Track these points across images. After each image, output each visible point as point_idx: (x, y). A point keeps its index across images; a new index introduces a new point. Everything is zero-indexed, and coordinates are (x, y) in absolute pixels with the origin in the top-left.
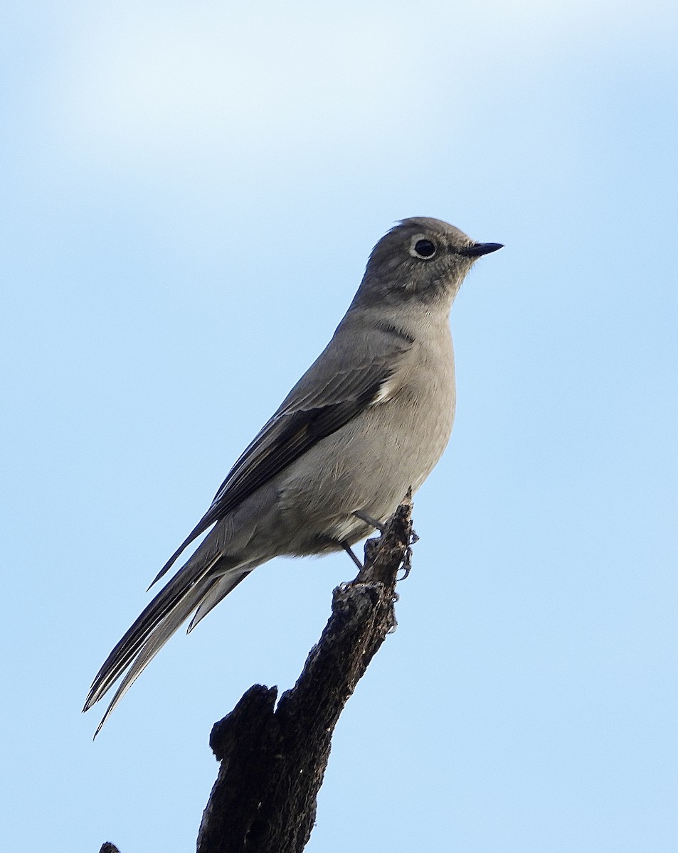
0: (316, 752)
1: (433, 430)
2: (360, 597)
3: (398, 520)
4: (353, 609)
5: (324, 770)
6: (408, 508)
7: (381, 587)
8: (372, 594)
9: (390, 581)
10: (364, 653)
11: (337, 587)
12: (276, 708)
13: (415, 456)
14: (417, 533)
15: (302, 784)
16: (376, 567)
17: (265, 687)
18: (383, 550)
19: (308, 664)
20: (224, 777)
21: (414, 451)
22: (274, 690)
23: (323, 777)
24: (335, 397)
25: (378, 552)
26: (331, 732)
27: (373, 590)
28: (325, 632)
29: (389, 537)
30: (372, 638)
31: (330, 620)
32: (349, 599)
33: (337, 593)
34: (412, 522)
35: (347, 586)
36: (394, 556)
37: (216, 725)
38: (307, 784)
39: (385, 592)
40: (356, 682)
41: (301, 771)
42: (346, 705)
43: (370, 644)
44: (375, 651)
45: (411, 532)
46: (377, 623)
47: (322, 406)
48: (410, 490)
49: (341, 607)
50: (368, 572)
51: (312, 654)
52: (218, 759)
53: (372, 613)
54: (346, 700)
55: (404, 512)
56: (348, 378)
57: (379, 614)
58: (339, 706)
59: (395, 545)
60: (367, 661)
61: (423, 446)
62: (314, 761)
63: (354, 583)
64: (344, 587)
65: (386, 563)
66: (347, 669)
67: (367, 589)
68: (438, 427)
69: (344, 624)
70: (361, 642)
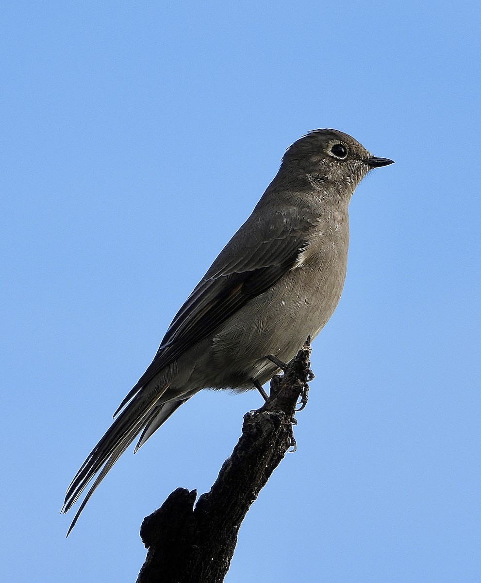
0: (224, 544)
1: (331, 293)
2: (265, 422)
3: (299, 362)
4: (260, 431)
5: (230, 559)
6: (307, 353)
7: (282, 415)
8: (275, 420)
9: (290, 410)
10: (267, 466)
11: (248, 413)
12: (194, 507)
13: (318, 313)
14: (313, 372)
15: (212, 570)
16: (279, 398)
17: (186, 491)
18: (285, 385)
19: (222, 473)
20: (150, 561)
21: (317, 309)
22: (194, 493)
23: (229, 564)
24: (263, 262)
25: (282, 387)
26: (238, 529)
27: (276, 417)
28: (236, 449)
29: (291, 376)
30: (273, 455)
31: (240, 439)
32: (257, 424)
33: (247, 417)
34: (309, 363)
35: (256, 413)
36: (294, 390)
37: (146, 519)
38: (217, 569)
39: (286, 419)
40: (259, 489)
41: (212, 559)
42: (251, 507)
43: (272, 460)
44: (275, 466)
45: (309, 372)
46: (278, 443)
47: (253, 269)
48: (309, 338)
49: (250, 429)
50: (273, 402)
51: (225, 466)
52: (147, 547)
53: (275, 435)
54: (251, 503)
55: (303, 356)
56: (272, 246)
57: (280, 437)
58: (245, 509)
59: (295, 382)
60: (268, 473)
61: (323, 305)
62: (223, 551)
63: (261, 411)
64: (253, 414)
65: (287, 396)
66: (253, 479)
67: (271, 415)
68: (334, 290)
69: (252, 443)
70: (265, 458)
